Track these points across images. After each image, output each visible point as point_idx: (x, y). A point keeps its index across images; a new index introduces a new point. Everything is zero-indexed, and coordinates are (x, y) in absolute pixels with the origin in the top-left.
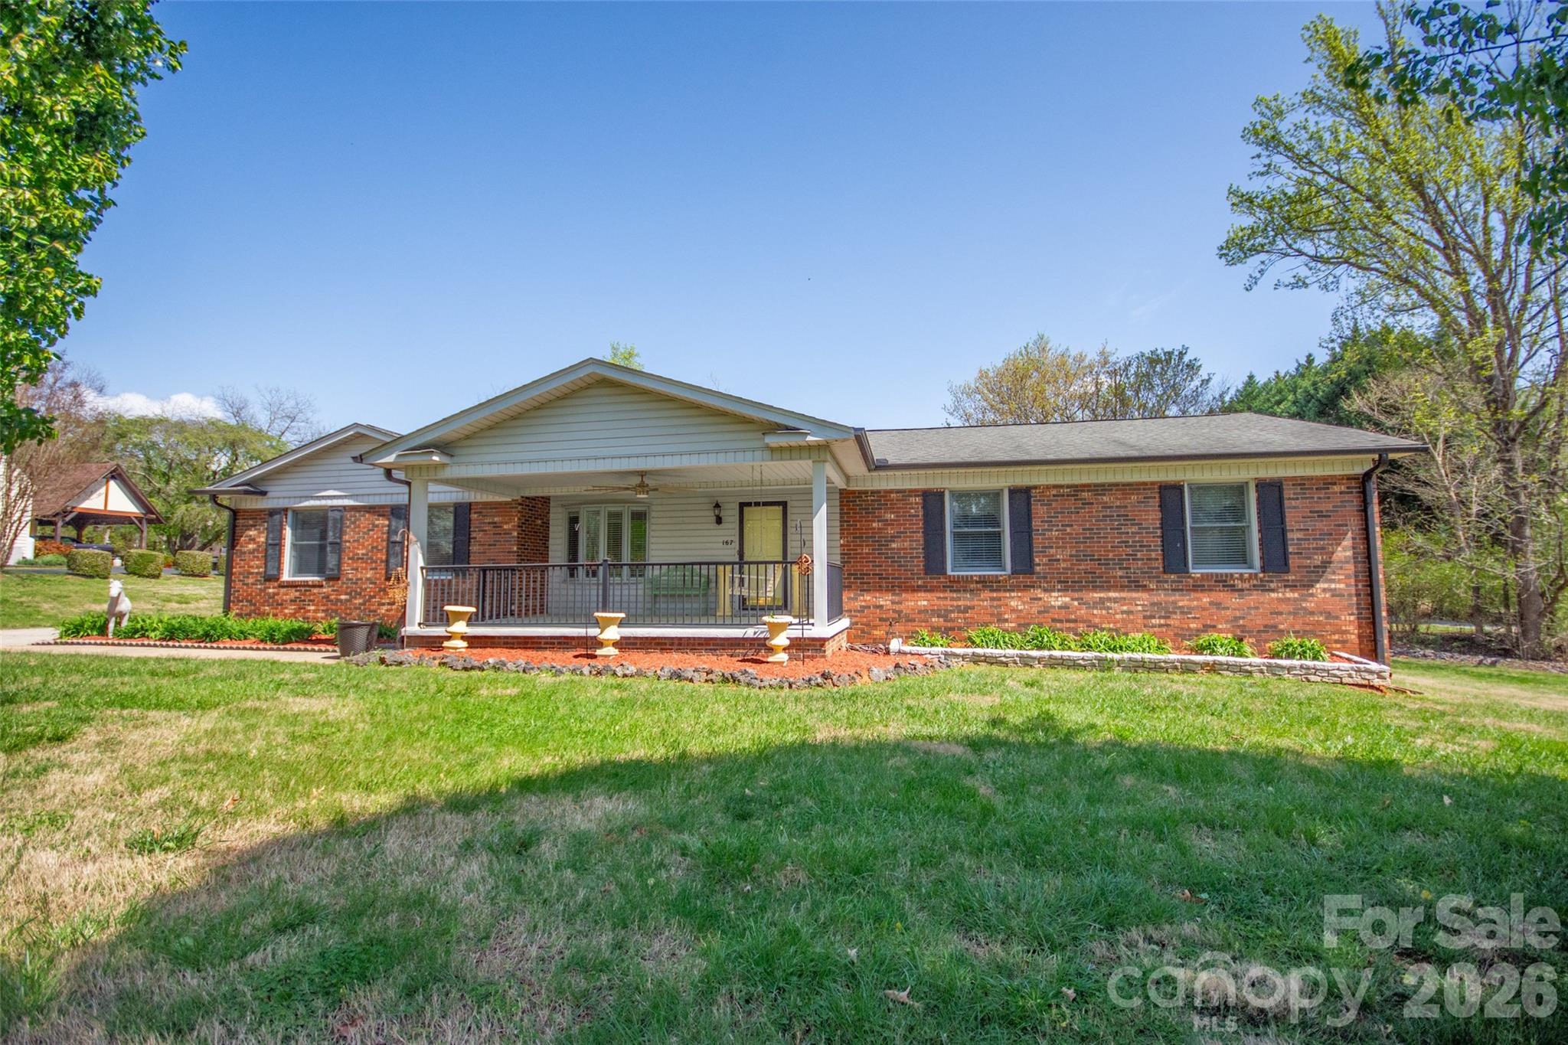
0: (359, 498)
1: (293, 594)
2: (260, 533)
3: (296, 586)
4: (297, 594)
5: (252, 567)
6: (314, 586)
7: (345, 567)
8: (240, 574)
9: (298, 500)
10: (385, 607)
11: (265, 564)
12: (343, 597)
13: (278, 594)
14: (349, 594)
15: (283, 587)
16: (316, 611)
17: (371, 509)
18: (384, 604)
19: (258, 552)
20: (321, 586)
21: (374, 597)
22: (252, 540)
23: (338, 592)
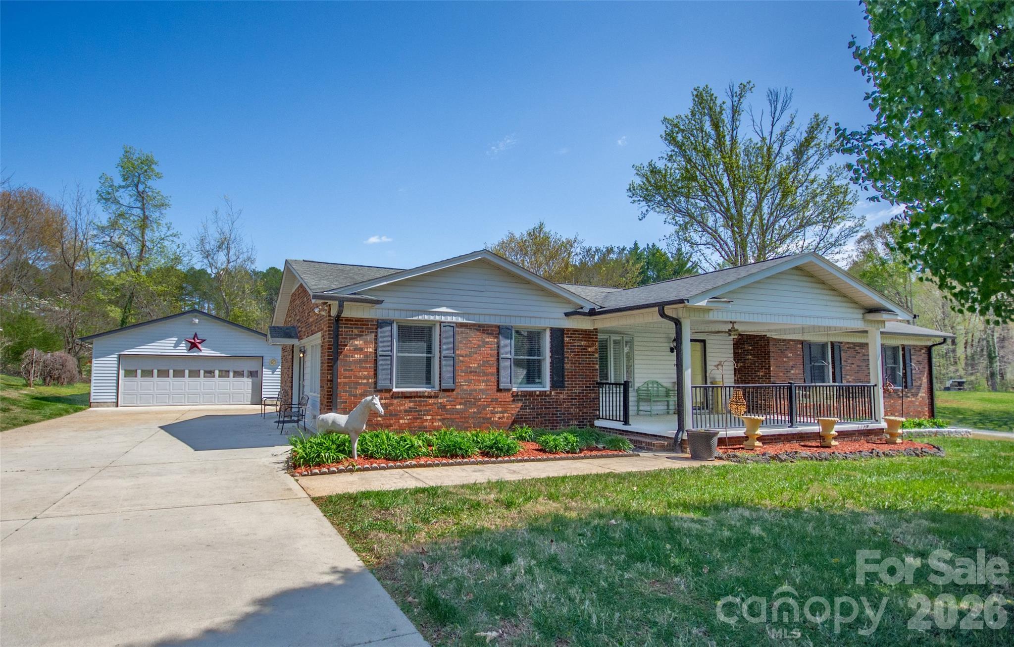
0: (471, 316)
1: (408, 404)
2: (366, 343)
3: (411, 397)
4: (411, 404)
5: (361, 378)
6: (430, 397)
7: (459, 380)
8: (345, 383)
9: (409, 313)
10: (498, 416)
11: (375, 374)
12: (458, 407)
13: (392, 404)
14: (465, 404)
15: (396, 398)
16: (432, 420)
17: (483, 329)
18: (497, 413)
19: (366, 362)
20: (436, 397)
21: (488, 406)
22: (359, 350)
23: (454, 402)
